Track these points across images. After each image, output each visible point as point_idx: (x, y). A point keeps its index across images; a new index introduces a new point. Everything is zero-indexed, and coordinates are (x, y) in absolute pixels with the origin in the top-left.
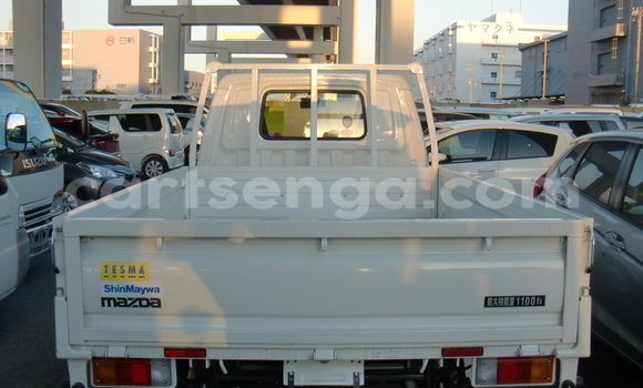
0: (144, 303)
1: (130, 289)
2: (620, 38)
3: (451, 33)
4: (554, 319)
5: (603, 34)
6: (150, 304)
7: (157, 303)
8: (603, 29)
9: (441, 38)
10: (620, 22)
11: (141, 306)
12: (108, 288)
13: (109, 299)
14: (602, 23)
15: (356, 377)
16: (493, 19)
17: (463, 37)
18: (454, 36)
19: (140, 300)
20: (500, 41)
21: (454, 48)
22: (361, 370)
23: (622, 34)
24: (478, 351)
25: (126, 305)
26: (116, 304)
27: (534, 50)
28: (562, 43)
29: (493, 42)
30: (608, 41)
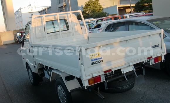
0: (100, 62)
1: (96, 59)
2: (65, 6)
3: (20, 10)
4: (160, 48)
5: (60, 5)
6: (101, 62)
7: (102, 61)
8: (60, 4)
9: (17, 12)
10: (64, 2)
11: (99, 63)
12: (92, 60)
13: (92, 63)
14: (60, 3)
15: (133, 68)
16: (30, 5)
17: (23, 11)
18: (21, 11)
19: (99, 61)
20: (33, 11)
21: (21, 15)
22: (133, 67)
23: (65, 5)
24: (151, 57)
25: (96, 63)
26: (94, 64)
27: (42, 12)
28: (50, 9)
29: (31, 11)
30: (62, 7)
